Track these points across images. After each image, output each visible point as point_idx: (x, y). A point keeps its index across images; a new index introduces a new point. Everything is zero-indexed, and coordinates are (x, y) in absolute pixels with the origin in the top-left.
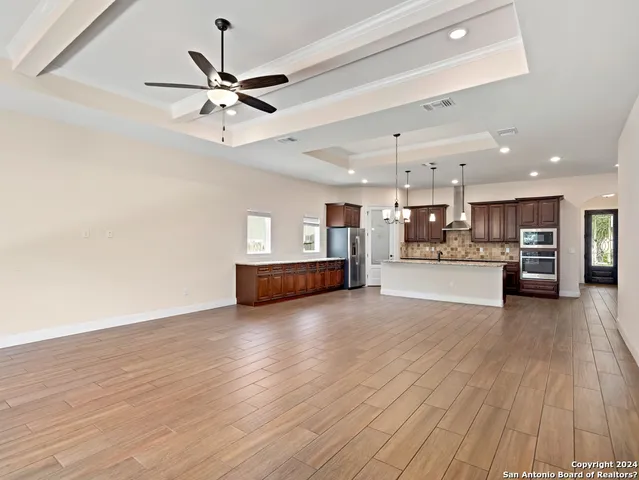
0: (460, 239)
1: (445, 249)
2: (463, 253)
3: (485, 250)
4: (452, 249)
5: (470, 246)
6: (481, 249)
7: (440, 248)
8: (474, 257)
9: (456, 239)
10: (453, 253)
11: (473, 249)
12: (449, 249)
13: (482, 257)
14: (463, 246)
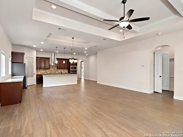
0: (53, 68)
1: (49, 71)
2: (54, 72)
3: (60, 71)
4: (51, 71)
5: (56, 70)
6: (59, 71)
7: (47, 71)
8: (57, 73)
9: (52, 68)
10: (51, 72)
11: (57, 71)
12: (50, 71)
13: (59, 73)
14: (54, 70)
